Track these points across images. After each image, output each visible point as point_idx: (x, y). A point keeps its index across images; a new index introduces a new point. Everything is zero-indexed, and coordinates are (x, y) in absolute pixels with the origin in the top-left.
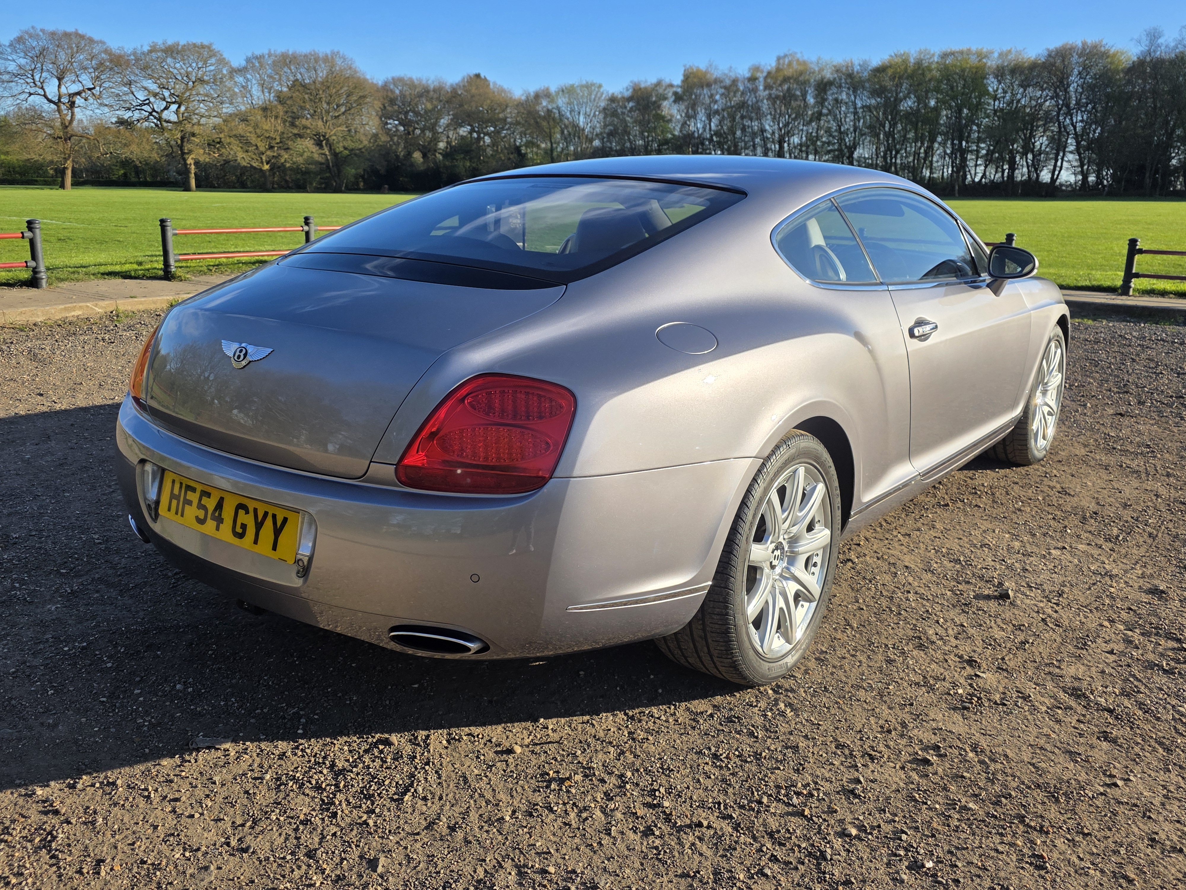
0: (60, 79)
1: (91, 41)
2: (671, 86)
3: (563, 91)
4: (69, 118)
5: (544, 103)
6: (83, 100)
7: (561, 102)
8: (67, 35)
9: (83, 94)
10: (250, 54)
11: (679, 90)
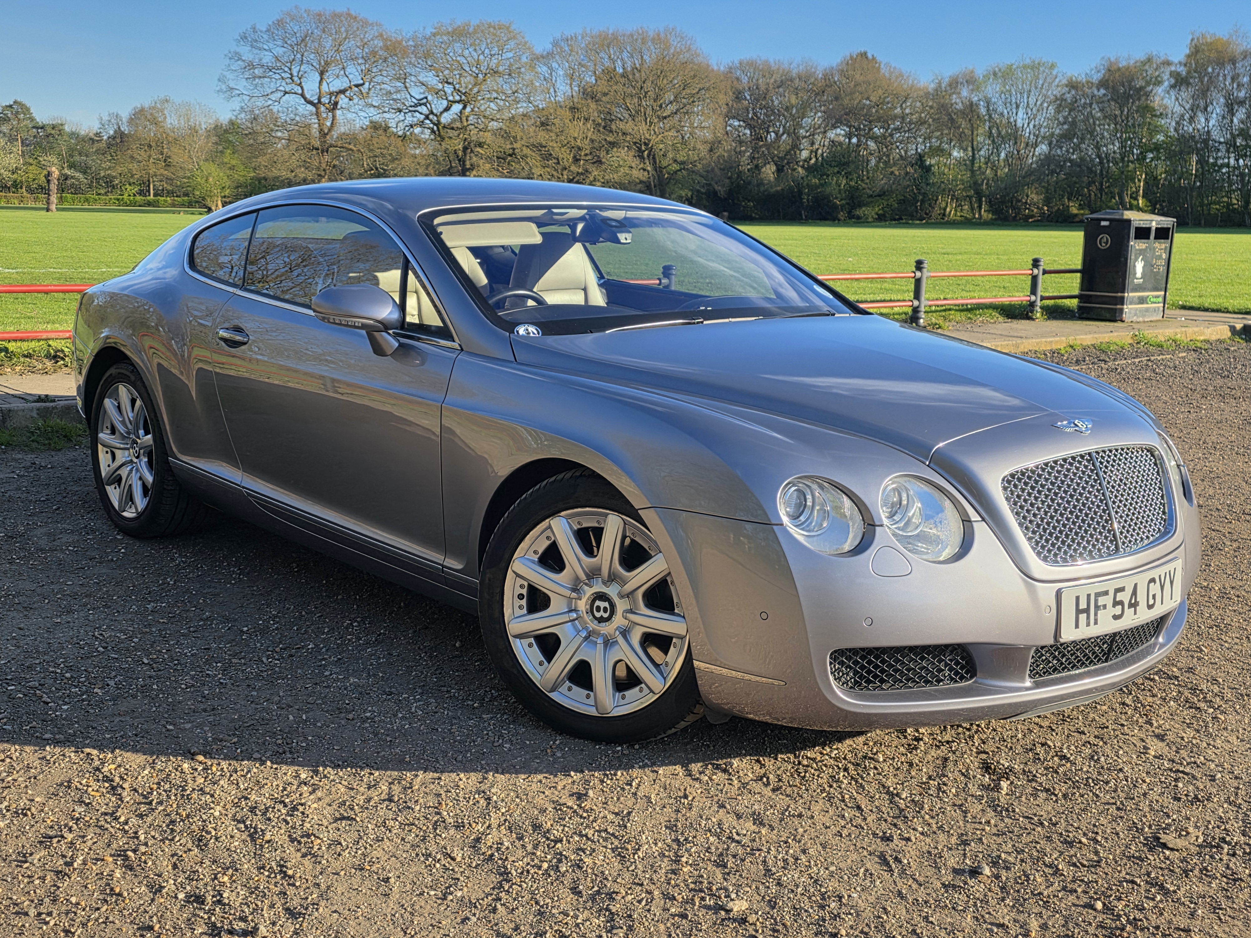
0: (322, 74)
1: (365, 23)
2: (1168, 63)
3: (995, 74)
4: (328, 124)
5: (965, 93)
6: (347, 100)
7: (992, 90)
8: (336, 16)
9: (348, 93)
10: (558, 35)
11: (1183, 70)
